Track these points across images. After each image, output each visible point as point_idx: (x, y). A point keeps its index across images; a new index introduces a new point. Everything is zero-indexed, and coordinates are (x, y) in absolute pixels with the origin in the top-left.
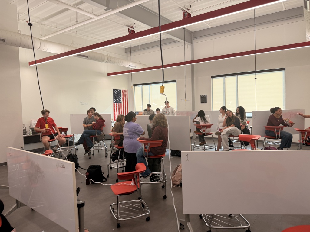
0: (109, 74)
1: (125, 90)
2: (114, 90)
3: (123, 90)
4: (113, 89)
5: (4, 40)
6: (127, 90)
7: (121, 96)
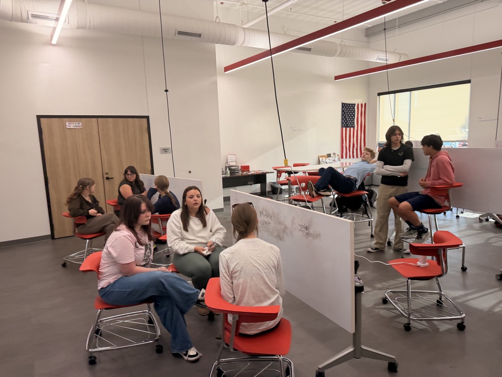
0: (337, 78)
1: (362, 104)
2: (344, 105)
3: (358, 104)
4: (342, 104)
5: (200, 35)
6: (365, 104)
7: (354, 115)
